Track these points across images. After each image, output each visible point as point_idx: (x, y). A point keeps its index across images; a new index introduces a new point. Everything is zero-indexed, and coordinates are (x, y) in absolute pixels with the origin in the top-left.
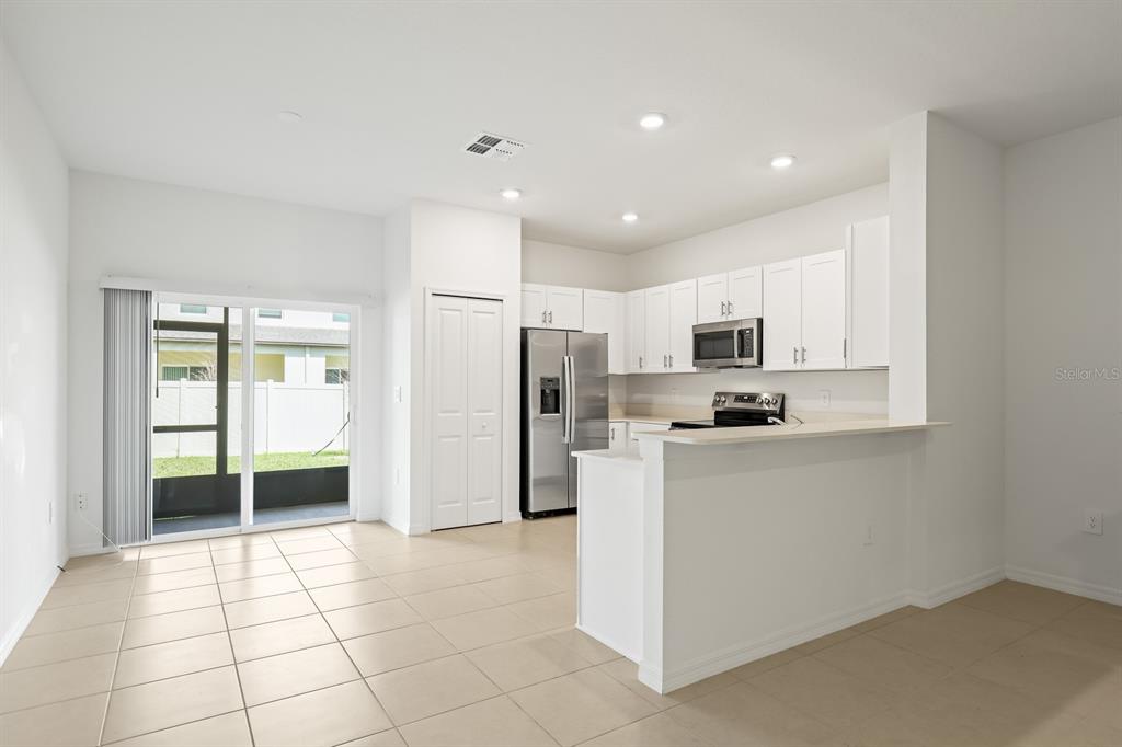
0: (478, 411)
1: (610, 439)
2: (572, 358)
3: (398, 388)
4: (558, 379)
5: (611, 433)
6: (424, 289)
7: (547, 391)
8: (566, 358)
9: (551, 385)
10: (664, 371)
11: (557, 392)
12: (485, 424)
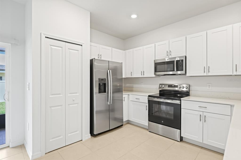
0: (70, 94)
1: (123, 101)
2: (111, 71)
3: (28, 84)
4: (105, 79)
5: (123, 99)
6: (41, 33)
7: (101, 84)
8: (109, 71)
9: (103, 82)
10: (141, 76)
11: (105, 84)
12: (74, 99)
